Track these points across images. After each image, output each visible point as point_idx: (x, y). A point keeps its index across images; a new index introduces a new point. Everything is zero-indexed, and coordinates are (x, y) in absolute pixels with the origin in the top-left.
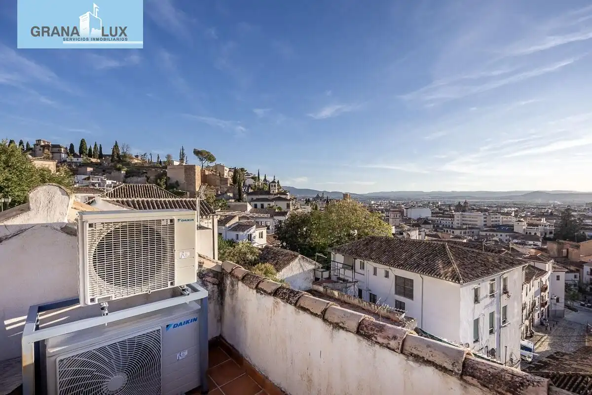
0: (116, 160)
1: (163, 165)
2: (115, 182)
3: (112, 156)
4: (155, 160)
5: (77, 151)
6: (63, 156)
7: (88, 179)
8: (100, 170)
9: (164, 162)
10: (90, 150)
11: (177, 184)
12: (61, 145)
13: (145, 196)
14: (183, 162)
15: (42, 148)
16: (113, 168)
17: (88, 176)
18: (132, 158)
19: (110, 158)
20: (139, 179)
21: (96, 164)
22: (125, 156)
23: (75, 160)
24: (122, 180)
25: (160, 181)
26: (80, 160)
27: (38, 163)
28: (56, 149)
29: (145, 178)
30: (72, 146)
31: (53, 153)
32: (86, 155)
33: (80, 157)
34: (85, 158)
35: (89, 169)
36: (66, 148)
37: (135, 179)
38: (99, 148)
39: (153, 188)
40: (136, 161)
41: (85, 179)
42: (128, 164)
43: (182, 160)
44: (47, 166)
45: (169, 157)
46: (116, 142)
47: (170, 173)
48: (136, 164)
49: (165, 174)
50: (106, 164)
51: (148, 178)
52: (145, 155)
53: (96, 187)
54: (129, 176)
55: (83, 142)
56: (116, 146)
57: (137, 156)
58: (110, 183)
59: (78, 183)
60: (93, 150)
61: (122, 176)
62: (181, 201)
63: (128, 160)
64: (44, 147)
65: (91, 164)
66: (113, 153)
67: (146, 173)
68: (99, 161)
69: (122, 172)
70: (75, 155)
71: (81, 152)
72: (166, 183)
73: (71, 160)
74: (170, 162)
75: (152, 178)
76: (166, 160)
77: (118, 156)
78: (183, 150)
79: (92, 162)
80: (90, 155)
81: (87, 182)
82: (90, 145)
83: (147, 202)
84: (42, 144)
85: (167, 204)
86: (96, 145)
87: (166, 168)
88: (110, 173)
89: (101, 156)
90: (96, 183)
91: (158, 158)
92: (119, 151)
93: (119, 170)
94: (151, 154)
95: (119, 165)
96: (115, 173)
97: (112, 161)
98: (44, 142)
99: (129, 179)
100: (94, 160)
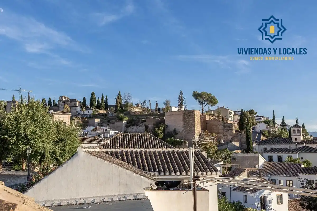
0: (119, 110)
1: (162, 112)
2: (117, 132)
3: (116, 106)
4: (153, 108)
5: (88, 104)
6: (78, 109)
7: (96, 129)
8: (105, 121)
9: (163, 109)
10: (98, 102)
11: (175, 132)
12: (77, 99)
13: (138, 146)
14: (181, 108)
15: (63, 104)
16: (117, 118)
17: (95, 127)
18: (133, 107)
19: (114, 109)
20: (139, 128)
21: (103, 115)
22: (126, 105)
23: (86, 112)
24: (123, 129)
25: (158, 130)
26: (91, 112)
27: (57, 117)
28: (73, 104)
29: (143, 127)
30: (84, 99)
31: (70, 107)
32: (95, 106)
33: (90, 109)
34: (94, 110)
35: (97, 120)
36: (80, 102)
37: (134, 128)
38: (105, 99)
39: (147, 137)
40: (136, 110)
41: (93, 130)
42: (129, 114)
43: (180, 105)
44: (61, 119)
45: (167, 103)
46: (119, 92)
47: (168, 120)
48: (136, 112)
49: (163, 121)
50: (110, 114)
51: (146, 127)
52: (144, 103)
53: (101, 137)
54: (129, 126)
55: (93, 94)
56: (119, 96)
57: (137, 105)
58: (113, 133)
59: (88, 134)
60: (100, 102)
61: (124, 126)
62: (173, 152)
63: (129, 109)
64: (64, 102)
65: (99, 116)
66: (117, 103)
67: (145, 121)
68: (105, 112)
69: (124, 122)
70: (87, 108)
71: (91, 104)
72: (164, 131)
73: (84, 112)
74: (168, 109)
75: (151, 126)
76: (164, 106)
77: (121, 106)
78: (181, 94)
79: (99, 113)
80: (98, 107)
81: (94, 133)
82: (98, 97)
83: (136, 153)
84: (64, 100)
85: (157, 155)
86: (102, 97)
87: (163, 115)
88: (113, 123)
89: (107, 107)
90: (101, 134)
91: (157, 104)
92: (121, 101)
93: (121, 119)
94: (150, 102)
95: (122, 115)
96: (117, 123)
97: (116, 111)
98: (65, 97)
99: (129, 128)
100: (101, 111)
